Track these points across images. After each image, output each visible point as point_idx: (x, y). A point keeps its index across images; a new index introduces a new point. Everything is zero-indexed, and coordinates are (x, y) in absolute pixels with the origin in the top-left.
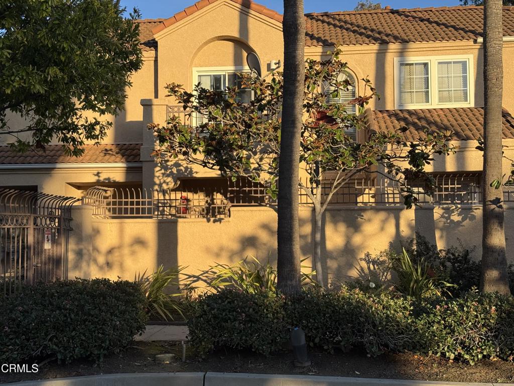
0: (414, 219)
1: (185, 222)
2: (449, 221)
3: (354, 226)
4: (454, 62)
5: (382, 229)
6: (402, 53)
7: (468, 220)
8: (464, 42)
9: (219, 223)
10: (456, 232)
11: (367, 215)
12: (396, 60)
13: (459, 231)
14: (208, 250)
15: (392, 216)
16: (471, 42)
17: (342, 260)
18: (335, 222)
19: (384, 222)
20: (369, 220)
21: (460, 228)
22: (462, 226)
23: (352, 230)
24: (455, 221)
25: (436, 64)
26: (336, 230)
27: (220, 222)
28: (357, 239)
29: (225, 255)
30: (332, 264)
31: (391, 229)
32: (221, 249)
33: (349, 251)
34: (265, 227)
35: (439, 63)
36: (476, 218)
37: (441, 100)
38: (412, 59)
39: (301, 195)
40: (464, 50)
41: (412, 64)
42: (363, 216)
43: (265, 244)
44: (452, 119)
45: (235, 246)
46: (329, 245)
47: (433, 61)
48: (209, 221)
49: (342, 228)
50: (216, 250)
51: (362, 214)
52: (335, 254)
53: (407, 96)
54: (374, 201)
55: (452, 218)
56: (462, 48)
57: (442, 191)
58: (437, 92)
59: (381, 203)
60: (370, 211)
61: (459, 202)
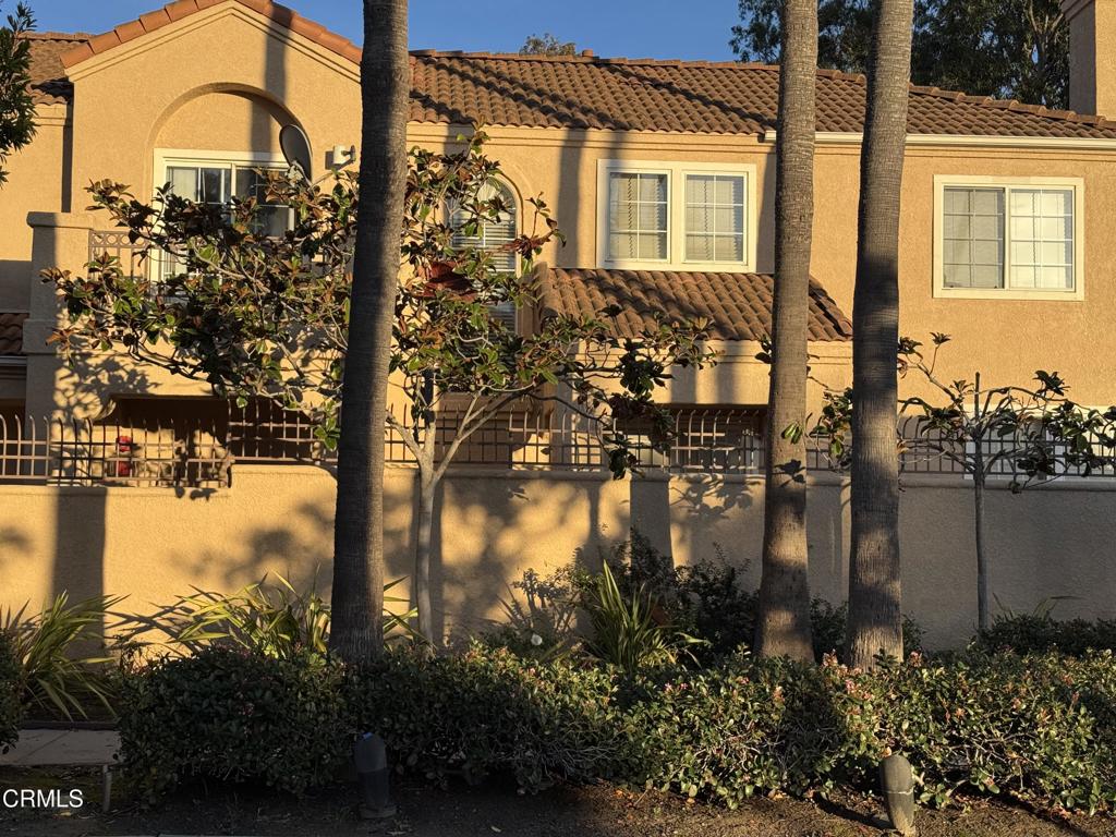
0: (629, 499)
1: (124, 496)
2: (698, 507)
3: (503, 513)
4: (720, 178)
5: (562, 521)
6: (614, 151)
7: (736, 506)
8: (740, 138)
9: (203, 499)
10: (710, 529)
11: (532, 490)
12: (602, 163)
13: (718, 528)
14: (176, 560)
15: (584, 492)
16: (753, 139)
17: (476, 587)
18: (463, 504)
19: (567, 505)
20: (536, 502)
21: (720, 522)
22: (724, 517)
23: (498, 521)
24: (711, 507)
25: (683, 178)
26: (464, 520)
27: (208, 498)
28: (509, 542)
29: (214, 570)
30: (454, 595)
31: (580, 522)
32: (207, 557)
33: (490, 567)
34: (309, 510)
35: (690, 177)
36: (754, 502)
37: (691, 253)
38: (635, 164)
39: (391, 442)
40: (741, 154)
41: (635, 176)
42: (522, 491)
43: (306, 549)
44: (711, 295)
45: (240, 552)
46: (449, 553)
47: (678, 171)
48: (180, 494)
49: (477, 516)
50: (193, 559)
51: (522, 487)
52: (460, 573)
53: (622, 242)
54: (547, 461)
55: (706, 500)
56: (736, 149)
57: (687, 445)
58: (683, 236)
59: (562, 464)
60: (538, 482)
61: (721, 467)
